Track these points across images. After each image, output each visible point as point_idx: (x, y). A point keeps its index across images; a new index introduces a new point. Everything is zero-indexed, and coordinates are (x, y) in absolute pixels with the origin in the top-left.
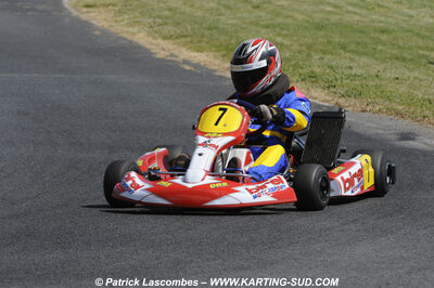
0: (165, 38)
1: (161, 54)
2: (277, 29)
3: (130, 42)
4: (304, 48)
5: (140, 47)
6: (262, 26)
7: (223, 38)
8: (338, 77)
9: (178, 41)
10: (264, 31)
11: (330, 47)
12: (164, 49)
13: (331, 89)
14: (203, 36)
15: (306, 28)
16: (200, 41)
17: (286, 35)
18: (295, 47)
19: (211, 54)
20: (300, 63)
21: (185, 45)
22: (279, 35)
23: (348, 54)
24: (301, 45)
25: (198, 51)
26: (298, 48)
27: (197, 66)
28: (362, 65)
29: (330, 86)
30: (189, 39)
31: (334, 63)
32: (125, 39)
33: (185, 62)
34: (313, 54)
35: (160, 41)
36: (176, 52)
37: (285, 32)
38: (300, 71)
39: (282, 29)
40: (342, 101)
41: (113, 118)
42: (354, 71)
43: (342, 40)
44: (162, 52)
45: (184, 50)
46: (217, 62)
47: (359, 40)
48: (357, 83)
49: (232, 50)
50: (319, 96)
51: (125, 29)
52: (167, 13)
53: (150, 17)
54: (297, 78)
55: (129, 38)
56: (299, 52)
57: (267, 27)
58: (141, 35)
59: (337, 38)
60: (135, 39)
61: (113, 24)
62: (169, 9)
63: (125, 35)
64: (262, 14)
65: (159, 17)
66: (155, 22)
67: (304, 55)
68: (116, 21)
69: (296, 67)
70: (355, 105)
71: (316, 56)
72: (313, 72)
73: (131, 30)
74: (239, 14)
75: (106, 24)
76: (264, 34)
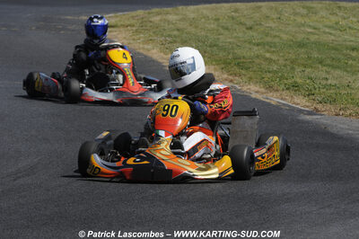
2: (267, 47)
3: (146, 57)
4: (288, 62)
6: (254, 44)
7: (221, 54)
8: (316, 86)
10: (256, 48)
11: (310, 62)
13: (311, 97)
15: (290, 46)
17: (274, 52)
18: (281, 62)
19: (212, 67)
20: (285, 75)
22: (268, 51)
23: (325, 68)
24: (286, 60)
26: (284, 63)
28: (336, 77)
29: (310, 94)
31: (313, 75)
34: (296, 67)
37: (273, 49)
38: (285, 81)
39: (271, 47)
40: (319, 107)
41: (131, 119)
42: (329, 82)
43: (320, 56)
46: (217, 73)
47: (333, 56)
48: (332, 91)
49: (230, 64)
50: (301, 102)
51: (141, 46)
52: (176, 33)
53: (162, 35)
54: (283, 86)
55: (145, 53)
56: (285, 66)
57: (258, 45)
58: (155, 51)
59: (315, 55)
60: (149, 54)
61: (132, 42)
62: (178, 30)
63: (141, 51)
64: (255, 34)
65: (169, 36)
66: (166, 40)
67: (289, 68)
68: (134, 39)
69: (281, 78)
70: (330, 110)
71: (298, 69)
72: (296, 82)
73: (146, 46)
74: (235, 35)
75: (126, 43)
76: (256, 50)
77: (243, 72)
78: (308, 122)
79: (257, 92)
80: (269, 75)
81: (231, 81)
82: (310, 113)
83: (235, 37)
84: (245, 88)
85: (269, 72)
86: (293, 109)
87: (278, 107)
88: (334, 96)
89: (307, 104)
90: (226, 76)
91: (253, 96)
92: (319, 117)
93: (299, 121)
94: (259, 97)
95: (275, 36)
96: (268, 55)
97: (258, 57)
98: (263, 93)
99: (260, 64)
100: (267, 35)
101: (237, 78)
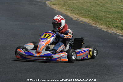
0: (75, 14)
1: (74, 19)
2: (107, 13)
3: (66, 15)
5: (69, 17)
6: (103, 12)
7: (92, 15)
9: (79, 15)
10: (103, 13)
11: (122, 18)
12: (75, 17)
14: (86, 14)
15: (115, 13)
17: (110, 14)
19: (89, 19)
20: (114, 23)
21: (81, 16)
22: (108, 14)
24: (114, 17)
25: (85, 18)
27: (85, 22)
29: (122, 29)
30: (82, 15)
33: (81, 21)
34: (117, 20)
36: (79, 18)
37: (109, 14)
38: (114, 25)
39: (109, 13)
44: (75, 18)
45: (81, 18)
46: (90, 21)
49: (95, 18)
50: (119, 32)
51: (64, 11)
53: (71, 8)
55: (65, 14)
56: (113, 19)
58: (69, 13)
60: (67, 14)
61: (61, 10)
62: (77, 6)
63: (64, 13)
64: (103, 8)
65: (74, 8)
66: (73, 10)
67: (115, 20)
68: (62, 9)
72: (117, 25)
73: (66, 11)
74: (96, 8)
75: (59, 10)
76: (104, 14)
77: (99, 21)
78: (122, 39)
79: (104, 28)
80: (108, 22)
81: (95, 24)
83: (97, 9)
84: (100, 27)
85: (108, 21)
86: (116, 34)
87: (111, 34)
89: (121, 33)
90: (93, 22)
91: (103, 29)
94: (105, 30)
95: (110, 9)
96: (108, 16)
97: (104, 16)
99: (105, 19)
100: (107, 9)
101: (97, 23)
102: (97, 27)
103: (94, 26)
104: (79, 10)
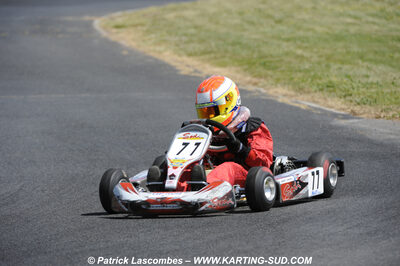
0: (190, 55)
1: (185, 71)
2: (299, 43)
3: (156, 60)
4: (323, 59)
5: (166, 65)
6: (284, 40)
7: (244, 53)
8: (355, 85)
9: (202, 57)
10: (285, 44)
11: (349, 57)
12: (188, 66)
13: (348, 98)
14: (226, 51)
15: (326, 40)
16: (224, 57)
17: (307, 47)
18: (315, 58)
19: (234, 69)
20: (319, 74)
21: (209, 61)
22: (300, 47)
23: (365, 64)
24: (321, 56)
25: (221, 66)
26: (318, 59)
28: (379, 73)
29: (347, 95)
30: (212, 55)
31: (351, 73)
32: (151, 57)
34: (332, 64)
35: (185, 58)
36: (199, 68)
37: (305, 45)
38: (320, 82)
39: (303, 42)
40: (357, 109)
42: (370, 80)
43: (360, 51)
44: (187, 69)
45: (207, 66)
48: (373, 90)
49: (254, 64)
50: (335, 105)
51: (152, 48)
52: (193, 31)
53: (177, 35)
54: (315, 88)
55: (156, 56)
57: (288, 40)
58: (167, 53)
59: (355, 49)
61: (141, 43)
62: (196, 27)
63: (152, 54)
64: (284, 28)
65: (185, 35)
66: (181, 40)
67: (323, 65)
68: (144, 41)
69: (314, 77)
70: (370, 112)
71: (334, 67)
72: (330, 82)
73: (158, 48)
74: (261, 29)
75: (134, 44)
76: (286, 46)
77: (270, 72)
78: (342, 128)
79: (285, 95)
80: (300, 75)
81: (255, 84)
82: (345, 117)
84: (271, 92)
85: (300, 71)
86: (325, 113)
87: (308, 112)
88: (375, 96)
89: (343, 106)
90: (248, 78)
91: (280, 100)
92: (356, 121)
93: (331, 127)
94: (287, 101)
95: (309, 30)
96: (299, 52)
97: (287, 54)
98: (292, 96)
99: (290, 62)
100: (299, 28)
101: (262, 80)
102: (259, 92)
103: (250, 92)
104: (202, 41)
